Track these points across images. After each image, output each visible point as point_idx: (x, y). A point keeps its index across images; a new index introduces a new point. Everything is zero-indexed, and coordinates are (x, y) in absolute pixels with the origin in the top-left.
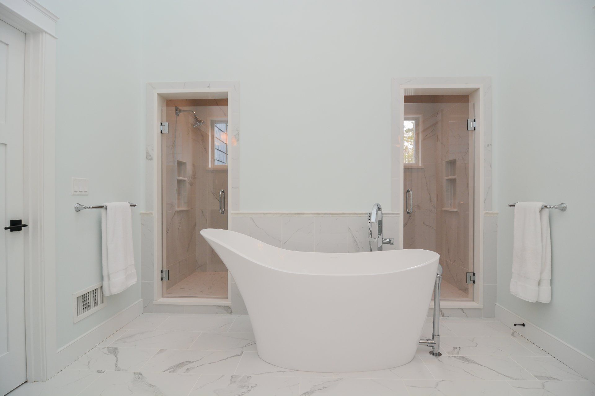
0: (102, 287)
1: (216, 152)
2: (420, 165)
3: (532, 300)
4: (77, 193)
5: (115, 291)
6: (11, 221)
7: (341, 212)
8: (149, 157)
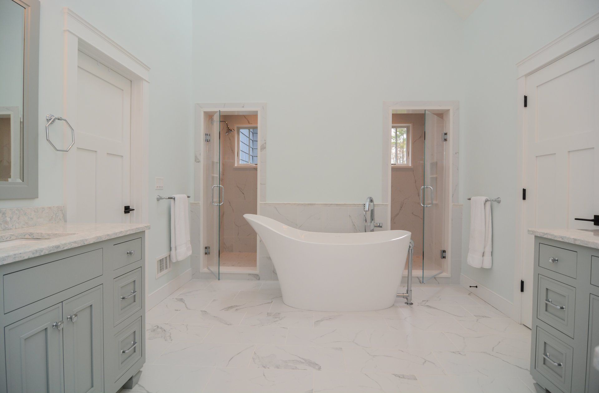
0: (170, 255)
1: (241, 152)
2: (410, 165)
3: (478, 266)
4: (159, 188)
5: (180, 258)
6: (125, 207)
7: (343, 203)
8: (197, 160)
